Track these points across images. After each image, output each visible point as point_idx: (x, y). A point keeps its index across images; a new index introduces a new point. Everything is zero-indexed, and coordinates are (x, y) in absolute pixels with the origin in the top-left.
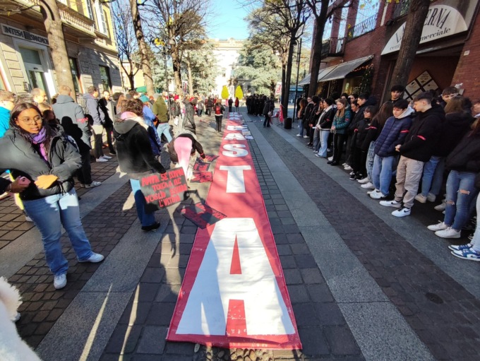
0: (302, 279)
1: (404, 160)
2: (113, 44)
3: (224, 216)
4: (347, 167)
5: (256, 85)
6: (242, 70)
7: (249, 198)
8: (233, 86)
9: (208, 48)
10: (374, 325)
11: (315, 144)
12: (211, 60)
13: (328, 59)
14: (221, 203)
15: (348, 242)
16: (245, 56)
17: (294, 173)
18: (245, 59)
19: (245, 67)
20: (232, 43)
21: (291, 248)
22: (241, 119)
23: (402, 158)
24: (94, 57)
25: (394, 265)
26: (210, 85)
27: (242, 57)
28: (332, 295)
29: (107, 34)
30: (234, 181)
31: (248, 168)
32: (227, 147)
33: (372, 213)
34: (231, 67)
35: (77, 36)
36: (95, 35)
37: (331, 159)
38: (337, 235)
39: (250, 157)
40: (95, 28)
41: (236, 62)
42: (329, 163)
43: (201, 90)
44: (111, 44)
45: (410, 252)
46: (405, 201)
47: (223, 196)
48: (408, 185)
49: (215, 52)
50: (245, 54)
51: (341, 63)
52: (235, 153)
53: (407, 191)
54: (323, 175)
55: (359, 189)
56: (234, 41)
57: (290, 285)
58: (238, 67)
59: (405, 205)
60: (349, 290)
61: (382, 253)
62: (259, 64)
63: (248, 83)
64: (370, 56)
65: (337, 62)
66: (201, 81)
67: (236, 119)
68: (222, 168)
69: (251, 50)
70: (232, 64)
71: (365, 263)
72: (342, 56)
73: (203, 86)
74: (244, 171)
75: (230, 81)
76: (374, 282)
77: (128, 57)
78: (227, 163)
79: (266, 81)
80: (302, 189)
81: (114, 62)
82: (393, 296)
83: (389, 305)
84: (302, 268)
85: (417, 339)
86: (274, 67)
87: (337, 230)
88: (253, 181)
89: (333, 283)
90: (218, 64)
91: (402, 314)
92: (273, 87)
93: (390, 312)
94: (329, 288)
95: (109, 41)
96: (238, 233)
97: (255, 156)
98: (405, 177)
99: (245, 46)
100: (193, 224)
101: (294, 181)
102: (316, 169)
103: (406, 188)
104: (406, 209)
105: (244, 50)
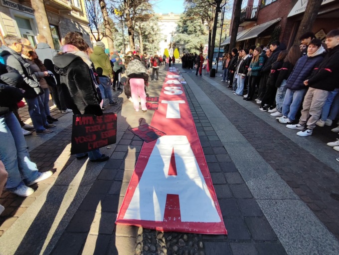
0: (226, 181)
1: (312, 91)
2: (85, 16)
3: (164, 134)
4: (259, 102)
5: (189, 47)
6: (179, 36)
7: (183, 122)
8: (172, 49)
9: (154, 20)
10: (288, 218)
11: (234, 85)
12: (156, 29)
13: (244, 24)
14: (162, 125)
15: (262, 154)
17: (218, 106)
18: (181, 28)
19: (181, 34)
20: (172, 16)
21: (216, 157)
22: (178, 71)
23: (310, 89)
24: (71, 25)
25: (301, 172)
26: (155, 48)
27: (179, 26)
28: (251, 193)
29: (80, 8)
30: (172, 111)
31: (183, 102)
32: (167, 88)
33: (281, 134)
34: (171, 35)
35: (58, 9)
36: (71, 8)
37: (246, 96)
38: (253, 149)
39: (184, 95)
40: (71, 3)
41: (175, 30)
42: (245, 99)
43: (149, 52)
44: (83, 16)
45: (314, 162)
46: (309, 124)
47: (163, 120)
48: (312, 111)
49: (159, 23)
50: (181, 24)
51: (255, 26)
52: (173, 92)
53: (311, 116)
54: (240, 107)
55: (270, 117)
56: (173, 15)
57: (217, 184)
58: (176, 35)
59: (308, 127)
60: (265, 190)
61: (291, 162)
62: (191, 31)
63: (183, 47)
64: (278, 19)
65: (251, 26)
66: (149, 45)
67: (174, 71)
68: (163, 102)
69: (186, 21)
70: (171, 32)
71: (277, 170)
72: (256, 20)
73: (150, 49)
74: (180, 104)
75: (170, 45)
76: (286, 184)
77: (96, 26)
78: (167, 98)
79: (197, 44)
80: (224, 116)
81: (86, 30)
82: (302, 195)
83: (300, 202)
84: (226, 172)
85: (326, 230)
86: (203, 34)
87: (253, 145)
88: (186, 111)
89: (251, 184)
90: (161, 32)
91: (311, 209)
92: (201, 49)
93: (301, 208)
94: (248, 188)
95: (81, 13)
96: (174, 146)
97: (187, 94)
98: (310, 104)
99: (182, 18)
100: (140, 139)
101: (218, 111)
102: (234, 103)
103: (311, 113)
104: (309, 131)
105: (181, 21)
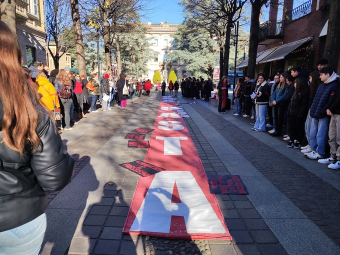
0: (234, 206)
2: (43, 26)
3: (163, 169)
5: (191, 69)
6: (176, 54)
8: (165, 71)
9: (140, 32)
10: (293, 230)
12: (142, 44)
13: (268, 42)
14: (161, 162)
15: (278, 186)
16: (180, 39)
17: (231, 142)
18: (179, 43)
19: (180, 52)
20: (166, 27)
22: (176, 101)
26: (140, 69)
27: (176, 40)
28: (259, 215)
32: (162, 123)
34: (164, 51)
36: (27, 17)
38: (268, 182)
39: (186, 131)
40: (27, 10)
41: (170, 45)
43: (131, 74)
44: (40, 26)
47: (161, 157)
49: (148, 36)
50: (179, 37)
51: (281, 45)
52: (170, 127)
56: (168, 25)
58: (172, 51)
62: (194, 48)
63: (182, 68)
64: (309, 38)
66: (130, 65)
67: (170, 101)
68: (158, 138)
69: (186, 34)
70: (165, 48)
72: (282, 38)
73: (133, 70)
74: (181, 141)
75: (163, 65)
77: (55, 38)
78: (164, 134)
79: (203, 65)
80: (238, 153)
81: (42, 44)
86: (212, 51)
87: (269, 179)
88: (190, 147)
89: (261, 208)
90: (150, 47)
92: (210, 71)
94: (257, 211)
95: (38, 22)
96: (177, 180)
99: (180, 30)
104: (339, 162)
105: (179, 34)
